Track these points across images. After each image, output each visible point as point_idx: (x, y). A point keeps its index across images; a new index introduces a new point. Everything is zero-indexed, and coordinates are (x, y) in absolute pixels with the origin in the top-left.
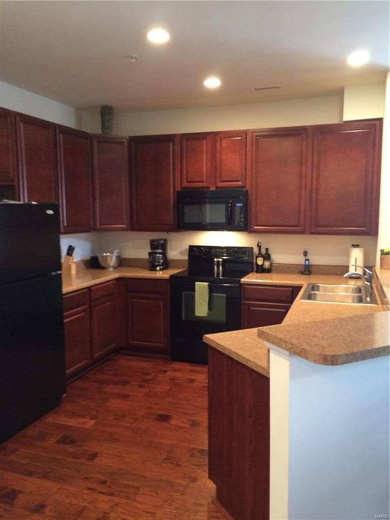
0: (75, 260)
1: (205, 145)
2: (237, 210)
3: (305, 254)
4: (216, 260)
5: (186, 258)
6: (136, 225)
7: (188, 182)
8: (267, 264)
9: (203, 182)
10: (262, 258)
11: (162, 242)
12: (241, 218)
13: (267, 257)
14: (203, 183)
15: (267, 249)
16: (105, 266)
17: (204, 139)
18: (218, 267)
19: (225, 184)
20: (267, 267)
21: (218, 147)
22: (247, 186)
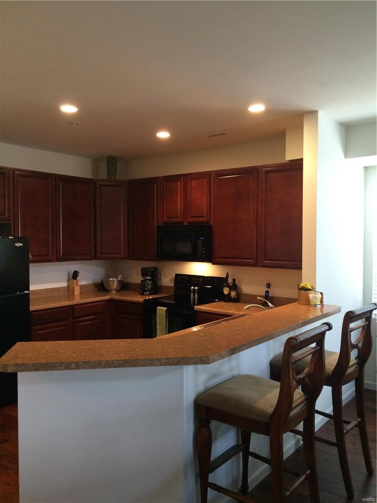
0: (81, 283)
1: (179, 185)
2: (200, 242)
3: (269, 286)
4: (192, 288)
5: (172, 285)
6: (132, 255)
7: (167, 218)
8: (233, 294)
9: (178, 217)
10: (228, 288)
11: (152, 269)
12: (203, 250)
13: (234, 287)
14: (178, 219)
15: (234, 280)
16: (108, 289)
17: (179, 180)
18: (194, 295)
19: (194, 220)
20: (233, 297)
21: (189, 187)
22: (211, 222)
